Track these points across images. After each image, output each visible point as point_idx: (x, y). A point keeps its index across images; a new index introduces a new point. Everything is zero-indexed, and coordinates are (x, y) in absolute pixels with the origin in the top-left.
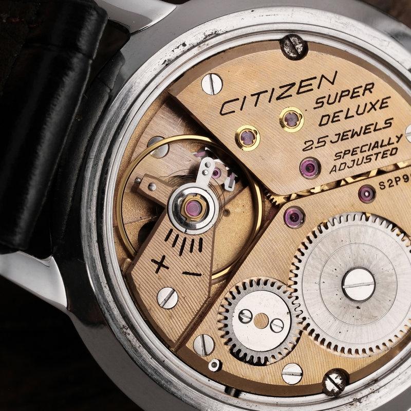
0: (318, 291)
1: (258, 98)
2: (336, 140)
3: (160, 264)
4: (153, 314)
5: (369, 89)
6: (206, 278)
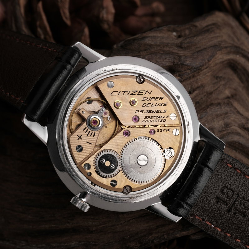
1: (124, 93)
2: (147, 112)
4: (73, 152)
6: (93, 146)
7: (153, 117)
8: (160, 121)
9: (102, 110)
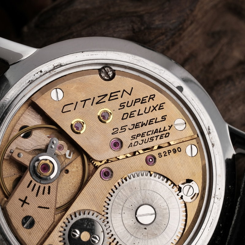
0: (121, 218)
1: (85, 103)
2: (132, 128)
3: (24, 202)
4: (19, 232)
5: (152, 98)
6: (52, 210)
7: (146, 134)
8: (159, 137)
9: (53, 143)
